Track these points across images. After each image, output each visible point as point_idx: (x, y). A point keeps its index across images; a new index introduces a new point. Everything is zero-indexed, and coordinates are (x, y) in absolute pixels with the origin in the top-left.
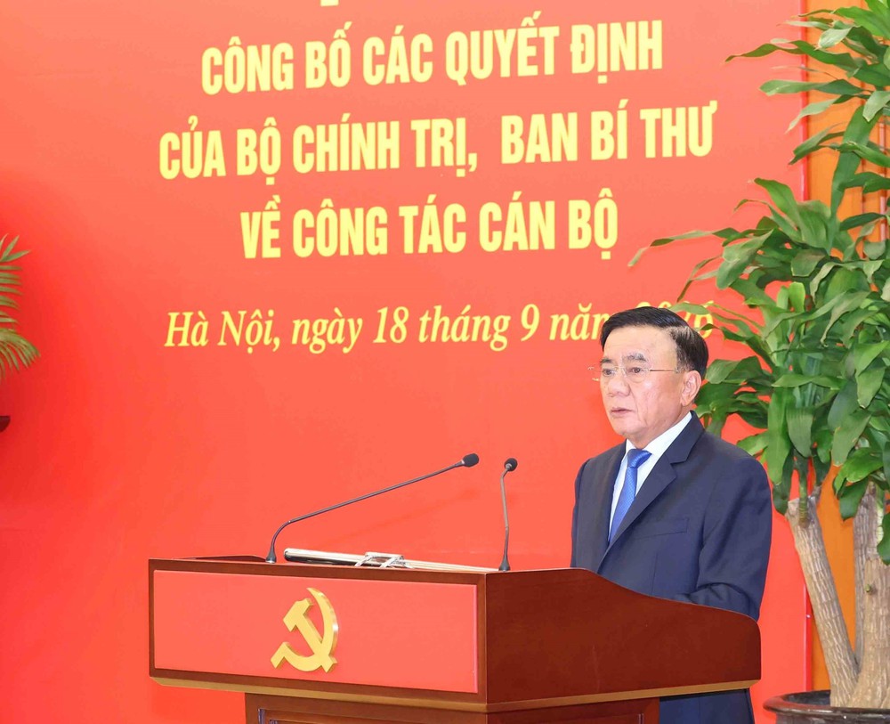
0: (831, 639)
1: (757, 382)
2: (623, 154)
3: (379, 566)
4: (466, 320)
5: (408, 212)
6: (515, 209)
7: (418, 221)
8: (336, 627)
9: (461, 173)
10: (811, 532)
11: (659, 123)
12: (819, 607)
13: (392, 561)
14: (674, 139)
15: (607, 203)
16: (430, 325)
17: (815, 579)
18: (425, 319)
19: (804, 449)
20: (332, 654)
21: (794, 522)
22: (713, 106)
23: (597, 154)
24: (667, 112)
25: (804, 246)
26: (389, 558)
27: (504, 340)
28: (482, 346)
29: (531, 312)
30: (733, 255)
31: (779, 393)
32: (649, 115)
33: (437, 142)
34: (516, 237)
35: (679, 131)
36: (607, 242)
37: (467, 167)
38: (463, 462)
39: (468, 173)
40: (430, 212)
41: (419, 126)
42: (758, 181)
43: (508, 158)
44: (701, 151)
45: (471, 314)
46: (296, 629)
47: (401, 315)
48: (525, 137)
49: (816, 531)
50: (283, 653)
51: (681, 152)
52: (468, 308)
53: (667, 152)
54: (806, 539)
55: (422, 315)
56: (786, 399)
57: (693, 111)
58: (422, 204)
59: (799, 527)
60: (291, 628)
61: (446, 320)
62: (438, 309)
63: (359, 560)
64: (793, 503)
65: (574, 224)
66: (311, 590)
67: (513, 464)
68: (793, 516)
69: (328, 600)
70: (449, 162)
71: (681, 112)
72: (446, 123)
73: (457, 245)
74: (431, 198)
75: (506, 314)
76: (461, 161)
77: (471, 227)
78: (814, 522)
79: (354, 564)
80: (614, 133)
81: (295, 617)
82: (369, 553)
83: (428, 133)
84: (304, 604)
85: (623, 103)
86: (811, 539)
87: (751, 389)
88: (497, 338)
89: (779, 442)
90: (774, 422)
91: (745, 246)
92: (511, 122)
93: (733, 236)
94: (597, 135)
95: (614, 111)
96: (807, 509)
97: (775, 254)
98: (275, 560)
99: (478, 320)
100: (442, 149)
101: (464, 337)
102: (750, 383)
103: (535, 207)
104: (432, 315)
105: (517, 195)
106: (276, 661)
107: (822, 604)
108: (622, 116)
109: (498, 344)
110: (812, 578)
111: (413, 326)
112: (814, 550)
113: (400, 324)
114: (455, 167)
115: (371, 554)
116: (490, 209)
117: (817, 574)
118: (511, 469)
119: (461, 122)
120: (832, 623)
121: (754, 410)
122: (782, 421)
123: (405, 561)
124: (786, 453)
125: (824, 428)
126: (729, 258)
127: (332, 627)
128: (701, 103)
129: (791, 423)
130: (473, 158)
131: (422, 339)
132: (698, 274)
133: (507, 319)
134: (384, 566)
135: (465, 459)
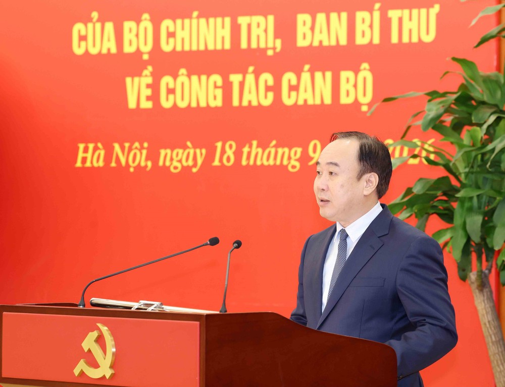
0: (499, 366)
1: (450, 193)
2: (376, 41)
3: (146, 309)
4: (273, 151)
5: (235, 78)
6: (306, 76)
7: (242, 84)
8: (114, 350)
9: (270, 53)
10: (485, 294)
11: (400, 20)
12: (491, 344)
13: (154, 306)
14: (410, 31)
15: (366, 73)
16: (249, 154)
17: (488, 325)
18: (246, 150)
19: (476, 238)
20: (112, 367)
21: (474, 287)
22: (436, 8)
23: (360, 41)
24: (406, 12)
25: (483, 103)
26: (153, 305)
27: (297, 164)
28: (283, 168)
29: (315, 146)
30: (433, 109)
31: (462, 201)
32: (394, 14)
33: (255, 32)
34: (305, 96)
35: (413, 25)
36: (366, 99)
37: (274, 48)
38: (209, 243)
39: (275, 52)
40: (250, 78)
41: (243, 21)
42: (454, 59)
43: (301, 43)
44: (429, 38)
45: (276, 146)
46: (89, 351)
47: (231, 147)
48: (312, 29)
49: (489, 293)
50: (81, 366)
51: (415, 39)
52: (274, 143)
53: (405, 39)
54: (482, 298)
55: (244, 146)
56: (467, 205)
57: (423, 11)
58: (244, 73)
59: (477, 291)
60: (86, 350)
61: (260, 150)
62: (255, 143)
63: (135, 305)
64: (473, 274)
65: (344, 87)
66: (99, 325)
67: (239, 244)
68: (473, 283)
69: (110, 332)
70: (262, 45)
71: (415, 12)
72: (260, 19)
73: (267, 101)
74: (251, 69)
75: (299, 146)
76: (270, 45)
77: (276, 89)
78: (487, 288)
79: (130, 308)
80: (371, 26)
81: (89, 343)
82: (141, 301)
83: (249, 26)
84: (95, 334)
85: (377, 6)
86: (485, 298)
87: (444, 198)
88: (293, 162)
89: (461, 233)
90: (458, 220)
91: (441, 103)
92: (303, 19)
93: (434, 96)
94: (360, 27)
95: (371, 11)
96: (482, 279)
97: (464, 108)
98: (84, 306)
99: (280, 151)
100: (258, 37)
101: (271, 162)
102: (445, 194)
103: (318, 75)
104: (251, 147)
105: (307, 67)
106: (76, 372)
107: (493, 342)
108: (377, 15)
109: (294, 167)
110: (485, 324)
111: (238, 154)
112: (487, 306)
113: (230, 153)
114: (267, 49)
115: (143, 302)
116: (289, 77)
117: (489, 322)
118: (237, 248)
119: (271, 18)
120: (499, 355)
121: (446, 212)
122: (463, 220)
123: (163, 306)
124: (464, 241)
125: (491, 224)
126: (430, 110)
127: (111, 349)
128: (429, 6)
129: (468, 221)
130: (278, 43)
131: (244, 163)
132: (413, 121)
133: (299, 150)
134: (150, 309)
135: (210, 240)
